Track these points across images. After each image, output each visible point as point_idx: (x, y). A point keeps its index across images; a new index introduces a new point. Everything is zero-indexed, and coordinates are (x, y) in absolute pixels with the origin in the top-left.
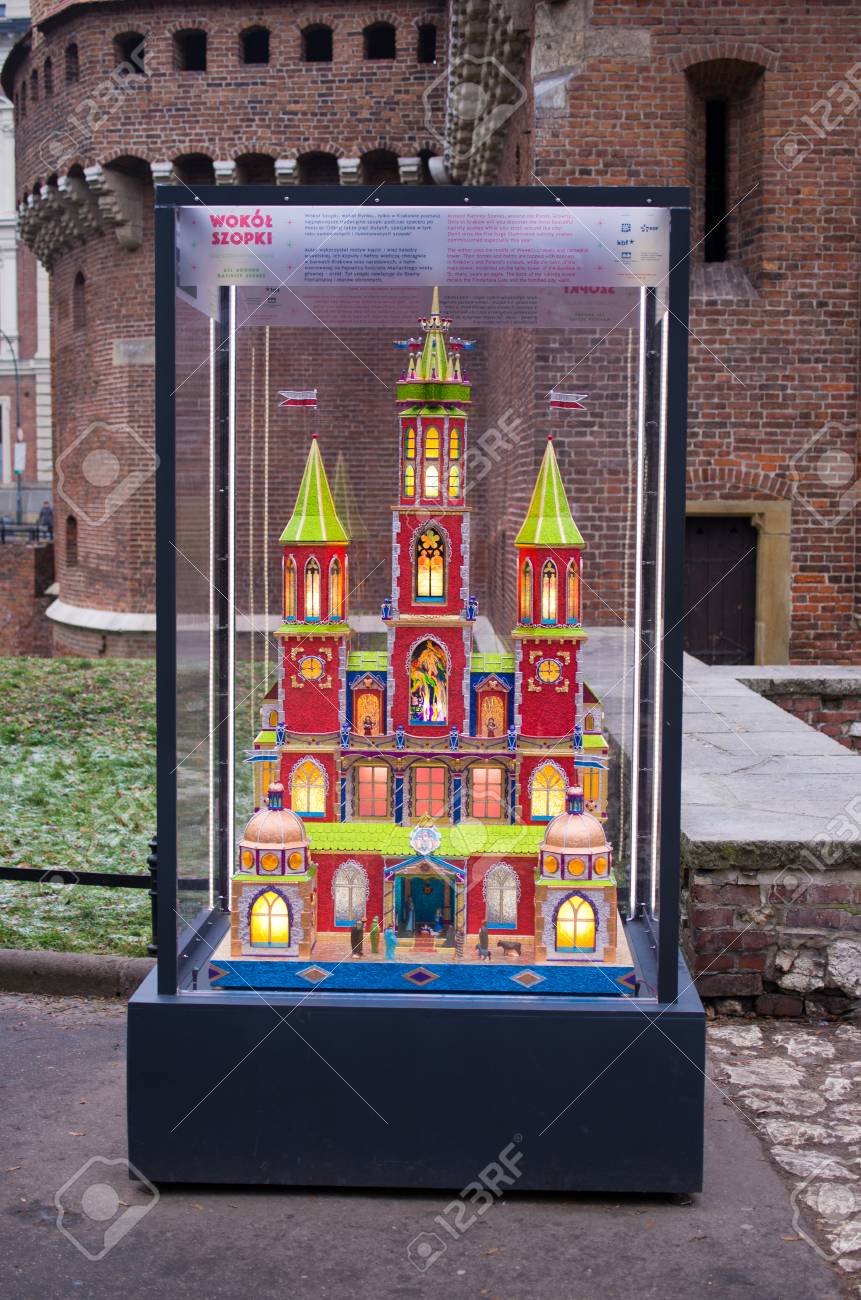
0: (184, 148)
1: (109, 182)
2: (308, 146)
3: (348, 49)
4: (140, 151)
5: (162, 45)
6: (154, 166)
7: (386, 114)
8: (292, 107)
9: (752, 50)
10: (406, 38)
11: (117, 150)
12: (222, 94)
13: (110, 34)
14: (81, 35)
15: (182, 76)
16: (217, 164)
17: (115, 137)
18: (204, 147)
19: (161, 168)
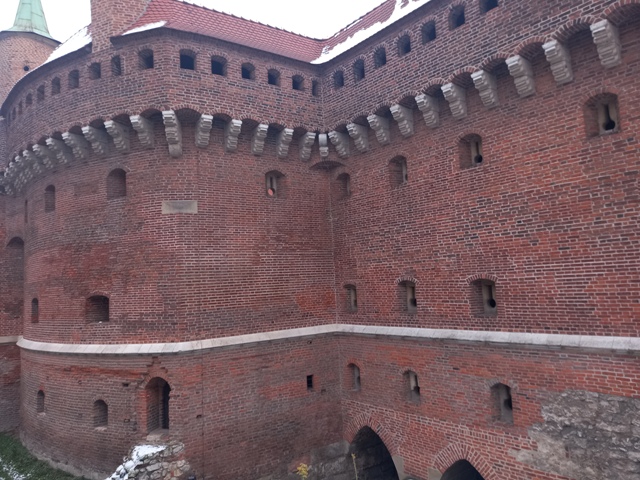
2: (273, 120)
3: (286, 83)
7: (302, 113)
8: (265, 102)
10: (307, 84)
18: (228, 111)
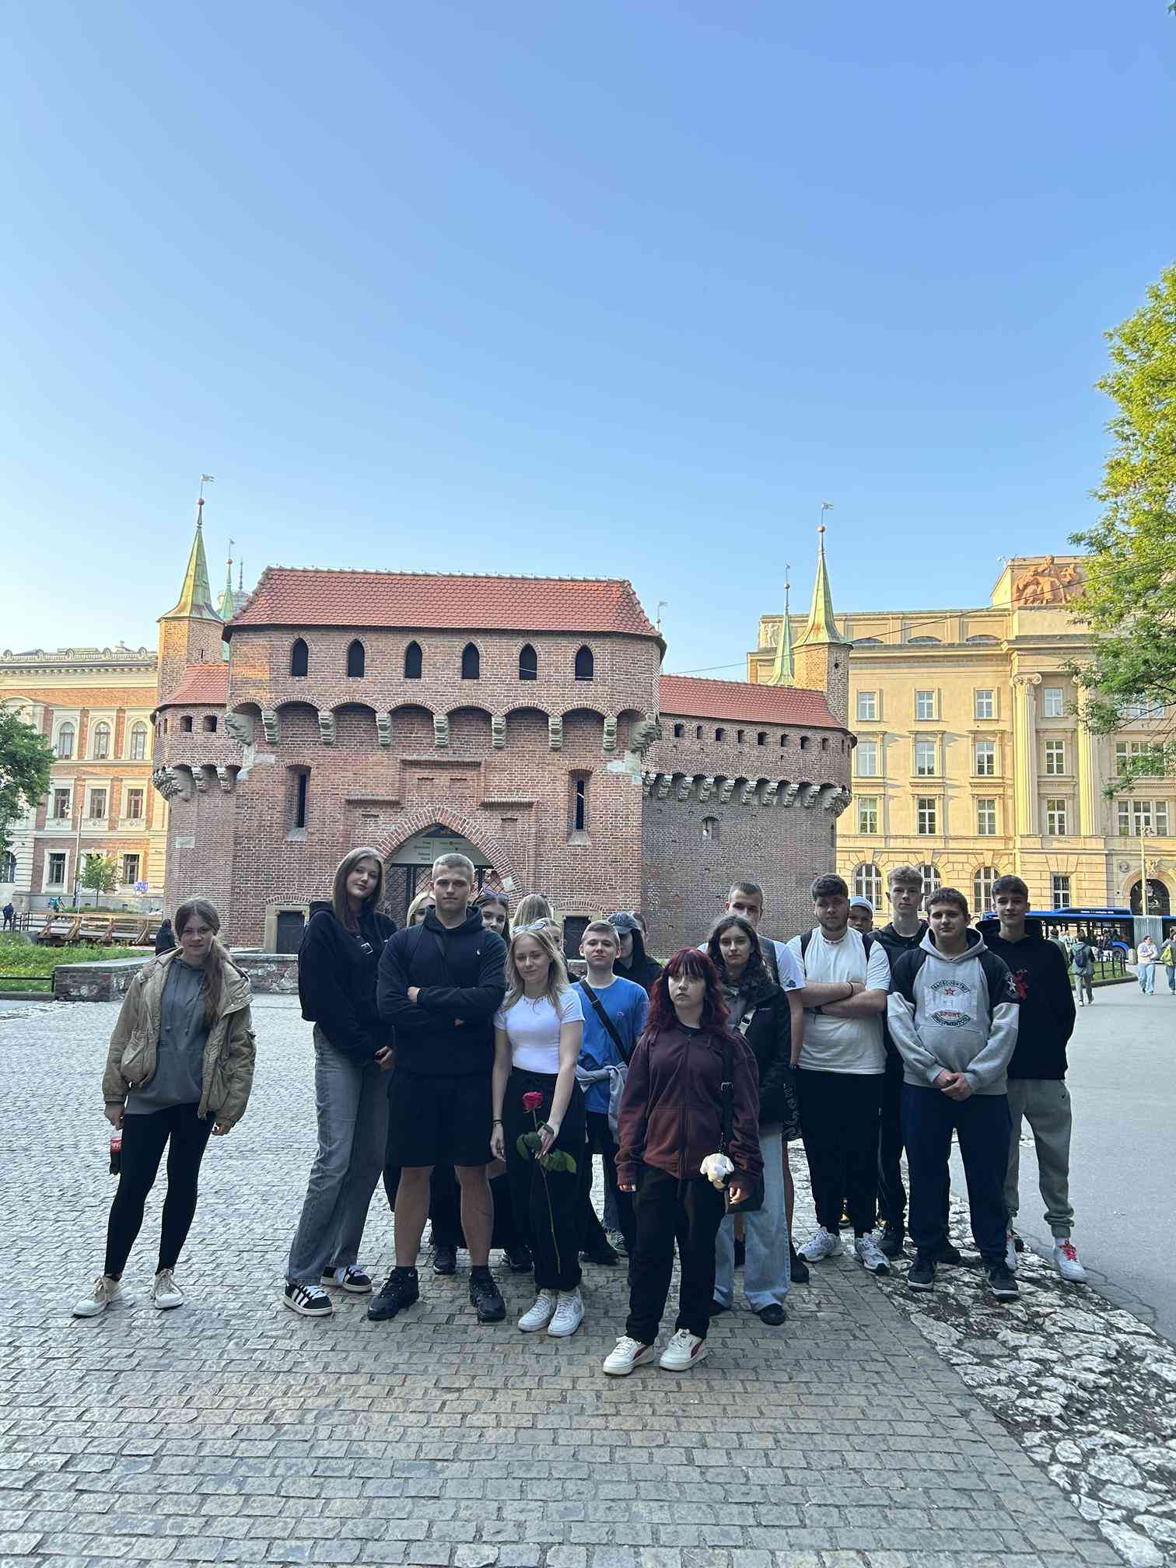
0: (205, 762)
1: (177, 774)
4: (188, 763)
5: (200, 721)
6: (193, 769)
9: (308, 762)
11: (179, 762)
12: (222, 741)
13: (179, 717)
14: (168, 714)
15: (207, 734)
16: (217, 769)
17: (178, 757)
19: (195, 770)
